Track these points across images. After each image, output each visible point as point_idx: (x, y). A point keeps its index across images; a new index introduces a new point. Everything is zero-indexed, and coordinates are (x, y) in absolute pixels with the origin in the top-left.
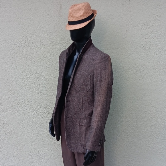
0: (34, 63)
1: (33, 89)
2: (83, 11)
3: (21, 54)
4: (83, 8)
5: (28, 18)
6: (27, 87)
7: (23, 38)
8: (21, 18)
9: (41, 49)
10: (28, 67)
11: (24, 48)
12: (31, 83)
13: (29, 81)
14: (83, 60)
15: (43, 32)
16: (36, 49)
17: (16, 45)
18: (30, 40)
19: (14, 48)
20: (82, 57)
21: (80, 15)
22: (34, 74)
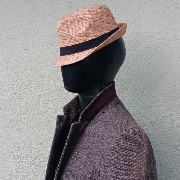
0: (31, 128)
1: (28, 177)
2: (87, 24)
3: (13, 111)
4: (88, 17)
5: (24, 48)
6: (21, 171)
7: (17, 83)
8: (13, 49)
9: (43, 105)
10: (22, 136)
11: (17, 102)
12: (26, 165)
13: (24, 161)
14: (85, 138)
15: (47, 74)
16: (35, 103)
17: (5, 97)
18: (26, 88)
19: (3, 100)
20: (84, 130)
21: (79, 32)
22: (31, 149)
